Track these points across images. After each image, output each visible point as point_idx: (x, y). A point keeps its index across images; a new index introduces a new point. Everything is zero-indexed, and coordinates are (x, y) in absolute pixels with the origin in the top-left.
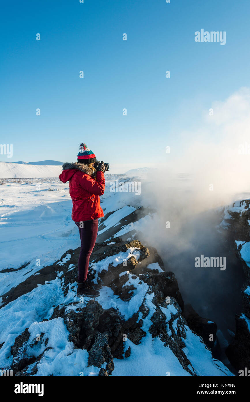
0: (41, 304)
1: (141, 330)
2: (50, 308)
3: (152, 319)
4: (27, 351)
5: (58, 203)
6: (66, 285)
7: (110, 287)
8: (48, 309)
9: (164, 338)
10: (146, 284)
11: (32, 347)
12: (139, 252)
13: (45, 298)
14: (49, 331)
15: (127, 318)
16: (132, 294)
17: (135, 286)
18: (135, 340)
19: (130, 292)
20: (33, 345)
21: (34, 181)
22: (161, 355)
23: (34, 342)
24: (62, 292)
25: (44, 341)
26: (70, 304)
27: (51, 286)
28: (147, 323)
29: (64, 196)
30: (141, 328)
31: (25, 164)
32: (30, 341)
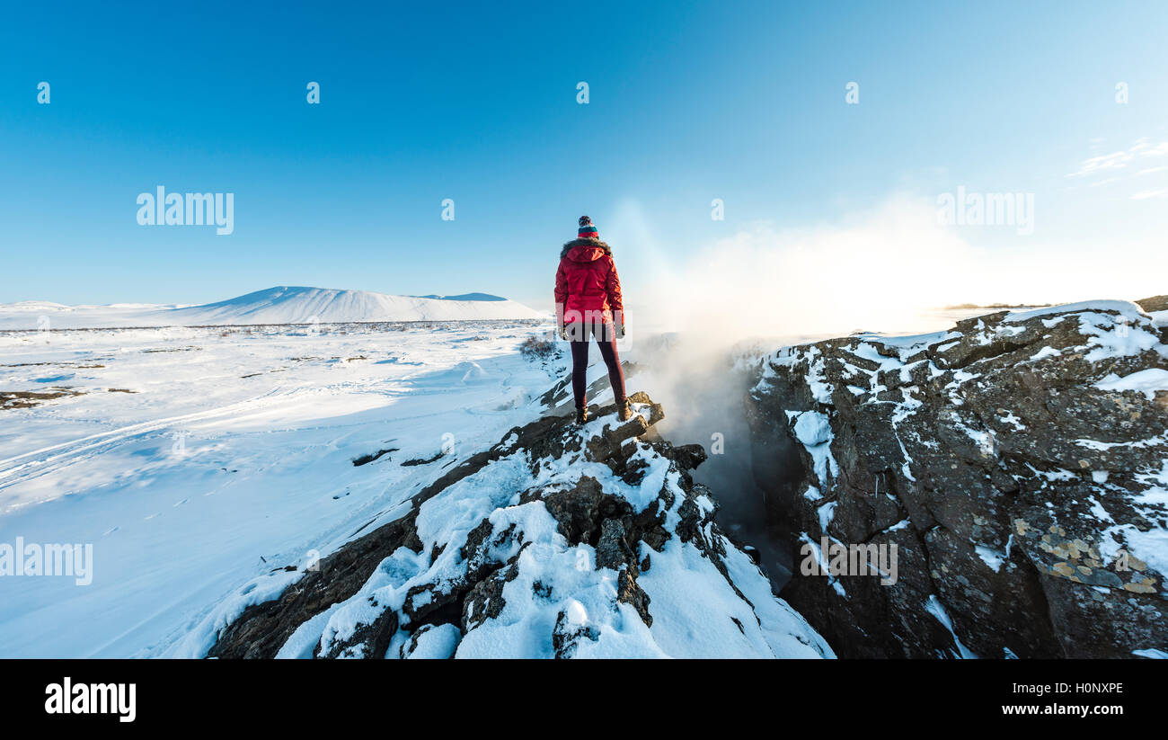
0: (498, 489)
1: (664, 529)
2: (513, 494)
3: (681, 510)
4: (490, 551)
5: (490, 360)
6: (534, 460)
7: (606, 463)
8: (509, 496)
9: (700, 545)
10: (666, 458)
11: (496, 546)
12: (648, 410)
13: (503, 480)
14: (522, 521)
15: (639, 510)
16: (642, 474)
17: (647, 462)
18: (655, 545)
19: (639, 471)
20: (498, 542)
21: (453, 325)
22: (698, 570)
23: (500, 538)
24: (530, 472)
25: (515, 535)
26: (549, 486)
27: (510, 463)
28: (673, 519)
29: (500, 348)
30: (663, 526)
32: (494, 536)
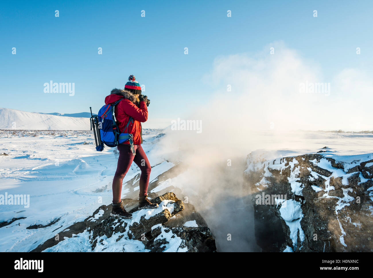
6: (94, 238)
7: (141, 241)
10: (179, 238)
12: (173, 205)
17: (167, 240)
19: (162, 246)
21: (69, 133)
27: (78, 239)
31: (60, 115)
